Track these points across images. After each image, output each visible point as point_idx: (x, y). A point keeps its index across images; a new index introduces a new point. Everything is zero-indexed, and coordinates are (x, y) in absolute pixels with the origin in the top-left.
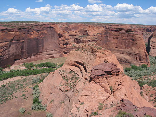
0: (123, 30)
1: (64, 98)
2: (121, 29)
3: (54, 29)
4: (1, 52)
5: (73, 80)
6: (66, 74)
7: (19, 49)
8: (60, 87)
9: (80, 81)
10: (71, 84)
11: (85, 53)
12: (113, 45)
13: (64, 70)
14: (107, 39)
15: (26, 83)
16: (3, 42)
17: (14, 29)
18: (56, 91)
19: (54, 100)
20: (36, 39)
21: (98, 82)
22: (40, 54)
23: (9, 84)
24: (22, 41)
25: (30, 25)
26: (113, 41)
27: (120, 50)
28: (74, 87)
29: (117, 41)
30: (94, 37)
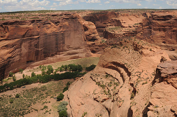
0: (172, 18)
1: (101, 110)
2: (170, 16)
3: (78, 19)
4: (11, 52)
5: (111, 86)
6: (101, 79)
7: (33, 47)
8: (95, 96)
9: (121, 87)
10: (110, 92)
11: (125, 51)
12: (159, 39)
13: (98, 74)
14: (151, 31)
15: (46, 91)
16: (13, 39)
17: (26, 22)
18: (89, 101)
19: (88, 112)
20: (55, 34)
21: (171, 83)
22: (59, 54)
23: (24, 94)
24: (37, 37)
25: (45, 15)
26: (159, 34)
27: (169, 46)
28: (113, 95)
29: (164, 34)
30: (130, 28)
